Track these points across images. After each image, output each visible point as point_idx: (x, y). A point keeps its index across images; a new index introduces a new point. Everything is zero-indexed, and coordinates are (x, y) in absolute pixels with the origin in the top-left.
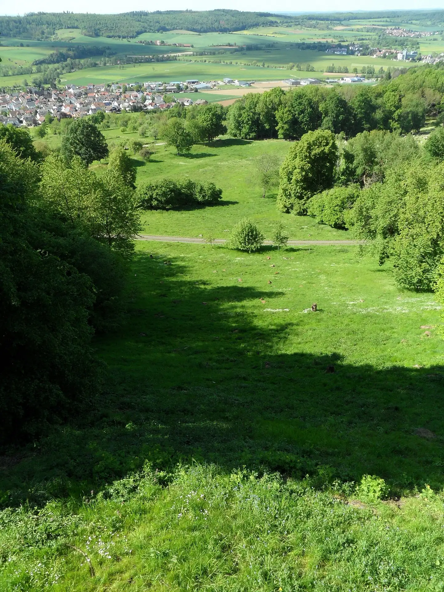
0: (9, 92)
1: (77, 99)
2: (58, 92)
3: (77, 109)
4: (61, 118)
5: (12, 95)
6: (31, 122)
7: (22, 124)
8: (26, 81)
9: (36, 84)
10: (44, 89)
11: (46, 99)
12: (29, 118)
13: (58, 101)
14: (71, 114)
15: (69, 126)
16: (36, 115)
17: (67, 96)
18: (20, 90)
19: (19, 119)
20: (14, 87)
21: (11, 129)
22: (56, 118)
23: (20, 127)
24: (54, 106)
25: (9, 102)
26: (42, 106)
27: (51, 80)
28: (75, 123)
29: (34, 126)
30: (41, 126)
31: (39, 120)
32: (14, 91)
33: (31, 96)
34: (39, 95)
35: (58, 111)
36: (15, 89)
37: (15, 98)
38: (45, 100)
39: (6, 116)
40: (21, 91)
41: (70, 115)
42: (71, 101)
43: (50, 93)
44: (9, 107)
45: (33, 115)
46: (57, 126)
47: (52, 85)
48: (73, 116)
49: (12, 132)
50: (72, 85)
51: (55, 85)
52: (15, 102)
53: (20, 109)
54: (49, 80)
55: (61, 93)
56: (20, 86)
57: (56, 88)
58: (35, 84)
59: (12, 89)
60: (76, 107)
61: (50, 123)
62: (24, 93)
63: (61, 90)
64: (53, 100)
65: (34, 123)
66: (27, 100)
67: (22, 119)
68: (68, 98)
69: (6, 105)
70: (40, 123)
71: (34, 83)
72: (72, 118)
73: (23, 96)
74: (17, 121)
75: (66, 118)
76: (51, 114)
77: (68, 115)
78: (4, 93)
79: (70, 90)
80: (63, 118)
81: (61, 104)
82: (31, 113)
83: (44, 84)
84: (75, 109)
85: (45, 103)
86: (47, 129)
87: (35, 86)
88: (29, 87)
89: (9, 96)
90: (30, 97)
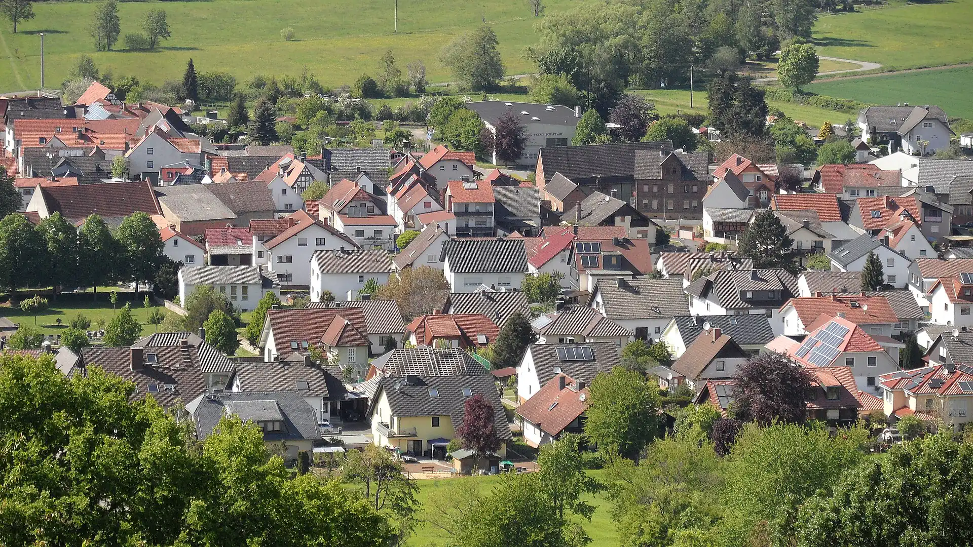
0: (312, 135)
1: (941, 247)
2: (772, 170)
3: (924, 340)
4: (743, 415)
5: (326, 164)
6: (445, 428)
7: (352, 438)
8: (488, 41)
9: (580, 81)
10: (638, 132)
11: (640, 220)
12: (440, 382)
13: (749, 250)
14: (857, 387)
15: (809, 503)
16: (514, 360)
17: (845, 212)
18: (419, 118)
19: (334, 386)
20: (370, 90)
21: (244, 480)
22: (695, 412)
23: (330, 463)
24: (705, 292)
25: (284, 225)
26: (587, 283)
27: (725, 53)
28: (876, 478)
29: (468, 465)
30: (533, 468)
31: (529, 411)
32: (356, 123)
33: (502, 181)
34: (585, 185)
35: (731, 350)
36: (375, 106)
37: (348, 189)
38: (633, 233)
39: (228, 344)
40: (419, 133)
41: (840, 391)
42: (875, 267)
43: (687, 174)
44: (271, 267)
45: (483, 357)
46: (694, 484)
47: (722, 103)
48: (867, 405)
49: (241, 505)
50: (918, 114)
51: (757, 98)
52: (338, 225)
53: (370, 294)
54: (709, 49)
55: (793, 183)
56: (421, 90)
57: (759, 131)
58: (563, 82)
59: (341, 103)
60: (921, 318)
61: (631, 452)
62: (442, 150)
63: (806, 155)
64: (710, 237)
65: (471, 437)
66: (463, 212)
67: (366, 389)
68: (856, 230)
69: (254, 247)
70: (532, 437)
71: (562, 66)
72: (859, 431)
73: (427, 180)
74: (317, 404)
75: (799, 417)
76: (655, 369)
77: (820, 393)
78: (267, 134)
79: (888, 163)
80: (764, 420)
81: (772, 280)
82: (466, 341)
83: (651, 81)
84: (909, 338)
85: (623, 264)
86: (586, 510)
87: (560, 99)
88: (509, 100)
89: (298, 167)
90: (490, 196)
